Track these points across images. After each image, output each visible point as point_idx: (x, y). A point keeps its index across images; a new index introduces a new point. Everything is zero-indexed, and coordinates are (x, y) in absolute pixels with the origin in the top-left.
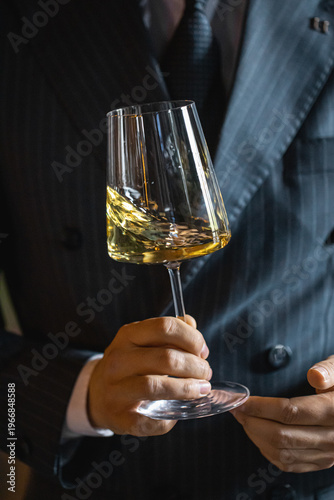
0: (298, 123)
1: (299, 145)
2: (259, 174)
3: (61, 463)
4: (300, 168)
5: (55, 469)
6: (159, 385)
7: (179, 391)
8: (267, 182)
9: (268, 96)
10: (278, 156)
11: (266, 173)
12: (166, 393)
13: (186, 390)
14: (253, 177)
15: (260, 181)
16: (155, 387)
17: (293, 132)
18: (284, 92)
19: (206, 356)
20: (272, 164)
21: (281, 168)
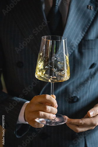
0: (83, 35)
1: (83, 41)
2: (72, 49)
3: (16, 130)
4: (83, 48)
5: (15, 132)
6: (43, 114)
7: (48, 117)
8: (74, 51)
9: (75, 28)
10: (77, 44)
11: (74, 49)
12: (44, 117)
13: (50, 117)
14: (70, 50)
15: (72, 51)
16: (41, 115)
17: (82, 38)
18: (79, 26)
19: (57, 107)
20: (76, 47)
21: (78, 48)
